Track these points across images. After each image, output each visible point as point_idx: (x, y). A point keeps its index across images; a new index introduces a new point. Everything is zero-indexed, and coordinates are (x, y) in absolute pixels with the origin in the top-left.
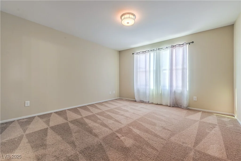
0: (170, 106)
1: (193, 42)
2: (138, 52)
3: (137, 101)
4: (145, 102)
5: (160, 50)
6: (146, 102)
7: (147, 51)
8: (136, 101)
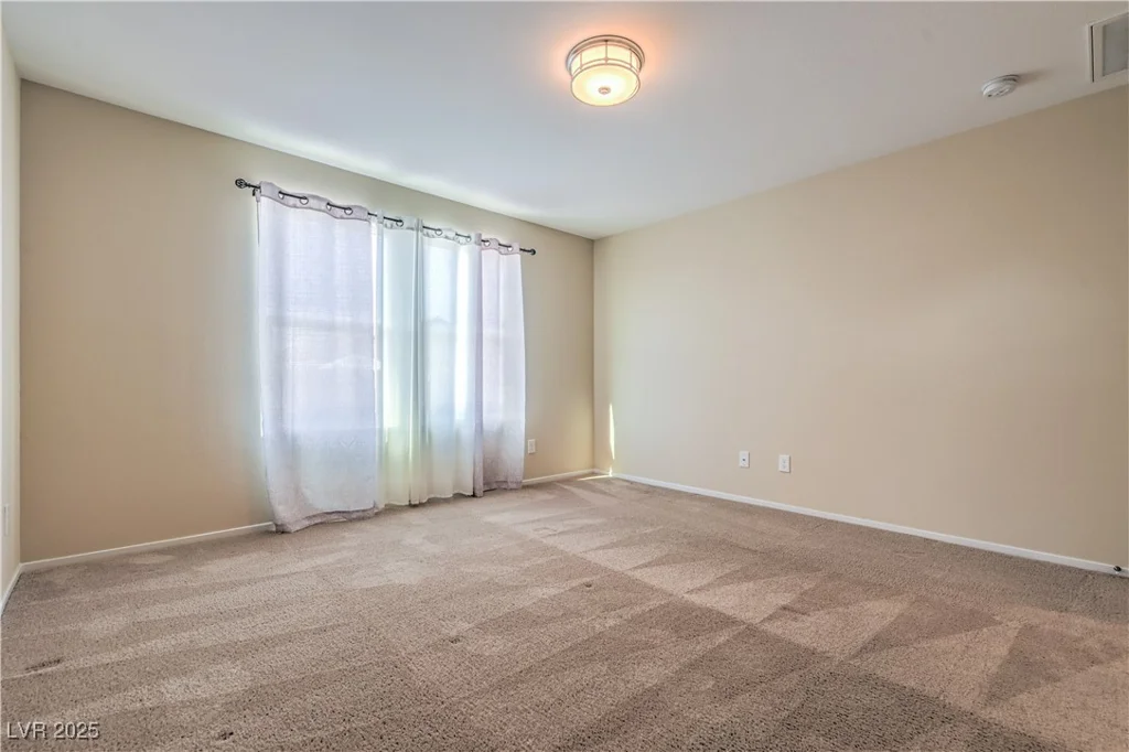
0: (474, 496)
1: (534, 252)
2: (290, 191)
3: (293, 528)
4: (354, 516)
5: (428, 235)
6: (364, 511)
7: (360, 207)
8: (281, 531)
